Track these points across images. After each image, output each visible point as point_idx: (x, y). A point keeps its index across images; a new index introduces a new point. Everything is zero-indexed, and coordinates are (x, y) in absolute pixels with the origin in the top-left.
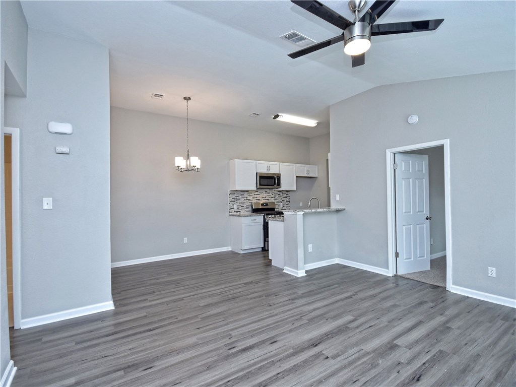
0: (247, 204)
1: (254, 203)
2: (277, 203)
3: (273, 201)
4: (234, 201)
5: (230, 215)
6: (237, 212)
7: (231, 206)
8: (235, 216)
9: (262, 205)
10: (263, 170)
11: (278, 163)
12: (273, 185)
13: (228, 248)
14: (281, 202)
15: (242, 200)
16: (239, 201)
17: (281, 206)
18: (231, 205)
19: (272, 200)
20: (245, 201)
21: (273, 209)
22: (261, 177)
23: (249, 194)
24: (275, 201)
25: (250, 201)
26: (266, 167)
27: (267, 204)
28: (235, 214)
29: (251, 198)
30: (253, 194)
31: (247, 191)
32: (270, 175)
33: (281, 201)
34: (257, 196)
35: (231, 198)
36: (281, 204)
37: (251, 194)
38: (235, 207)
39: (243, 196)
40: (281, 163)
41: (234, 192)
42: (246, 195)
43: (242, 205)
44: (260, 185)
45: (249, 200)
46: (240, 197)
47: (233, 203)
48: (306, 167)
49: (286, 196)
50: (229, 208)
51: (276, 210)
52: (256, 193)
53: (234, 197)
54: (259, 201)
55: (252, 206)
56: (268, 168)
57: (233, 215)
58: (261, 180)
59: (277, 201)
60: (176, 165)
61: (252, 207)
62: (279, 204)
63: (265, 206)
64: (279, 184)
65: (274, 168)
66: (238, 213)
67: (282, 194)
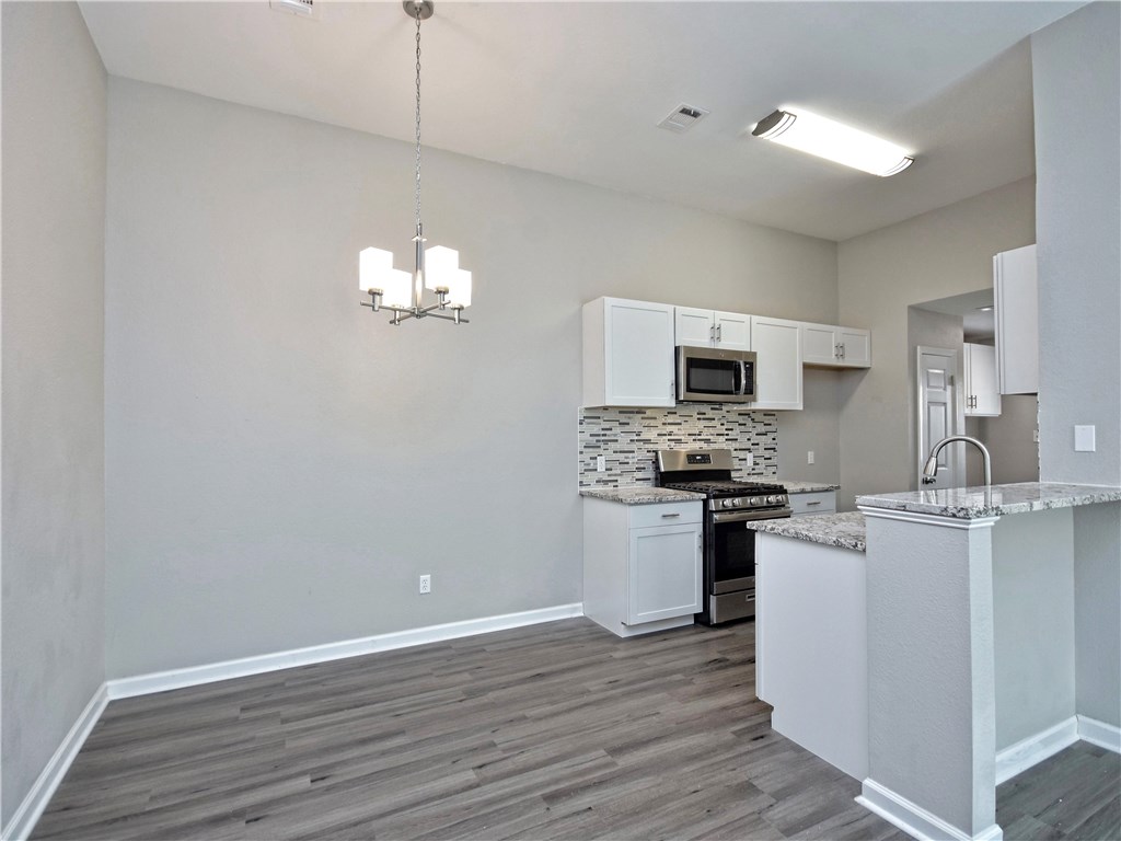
0: (641, 454)
1: (664, 452)
2: (734, 454)
3: (725, 446)
4: (598, 443)
5: (582, 495)
6: (606, 482)
7: (588, 461)
8: (601, 498)
9: (691, 458)
10: (699, 338)
11: (745, 317)
12: (730, 393)
13: (575, 610)
14: (749, 450)
15: (624, 442)
16: (612, 445)
17: (750, 462)
18: (586, 457)
19: (721, 443)
20: (634, 447)
21: (724, 475)
22: (693, 363)
23: (647, 422)
24: (732, 446)
25: (651, 447)
26: (707, 328)
27: (705, 458)
28: (599, 489)
29: (651, 435)
30: (658, 423)
31: (640, 411)
32: (723, 357)
33: (748, 445)
34: (673, 428)
35: (586, 436)
36: (750, 456)
37: (652, 423)
38: (601, 464)
39: (627, 428)
40: (756, 318)
41: (595, 413)
42: (636, 423)
43: (621, 457)
44: (689, 389)
45: (647, 441)
46: (617, 430)
47: (592, 452)
48: (836, 334)
49: (761, 428)
50: (581, 467)
51: (733, 474)
52: (671, 419)
53: (596, 429)
54: (677, 448)
55: (656, 462)
56: (716, 331)
57: (593, 496)
58: (693, 371)
59: (737, 445)
60: (365, 286)
61: (658, 468)
62: (742, 455)
63: (699, 462)
64: (750, 390)
65: (735, 333)
66: (609, 488)
67: (750, 423)
